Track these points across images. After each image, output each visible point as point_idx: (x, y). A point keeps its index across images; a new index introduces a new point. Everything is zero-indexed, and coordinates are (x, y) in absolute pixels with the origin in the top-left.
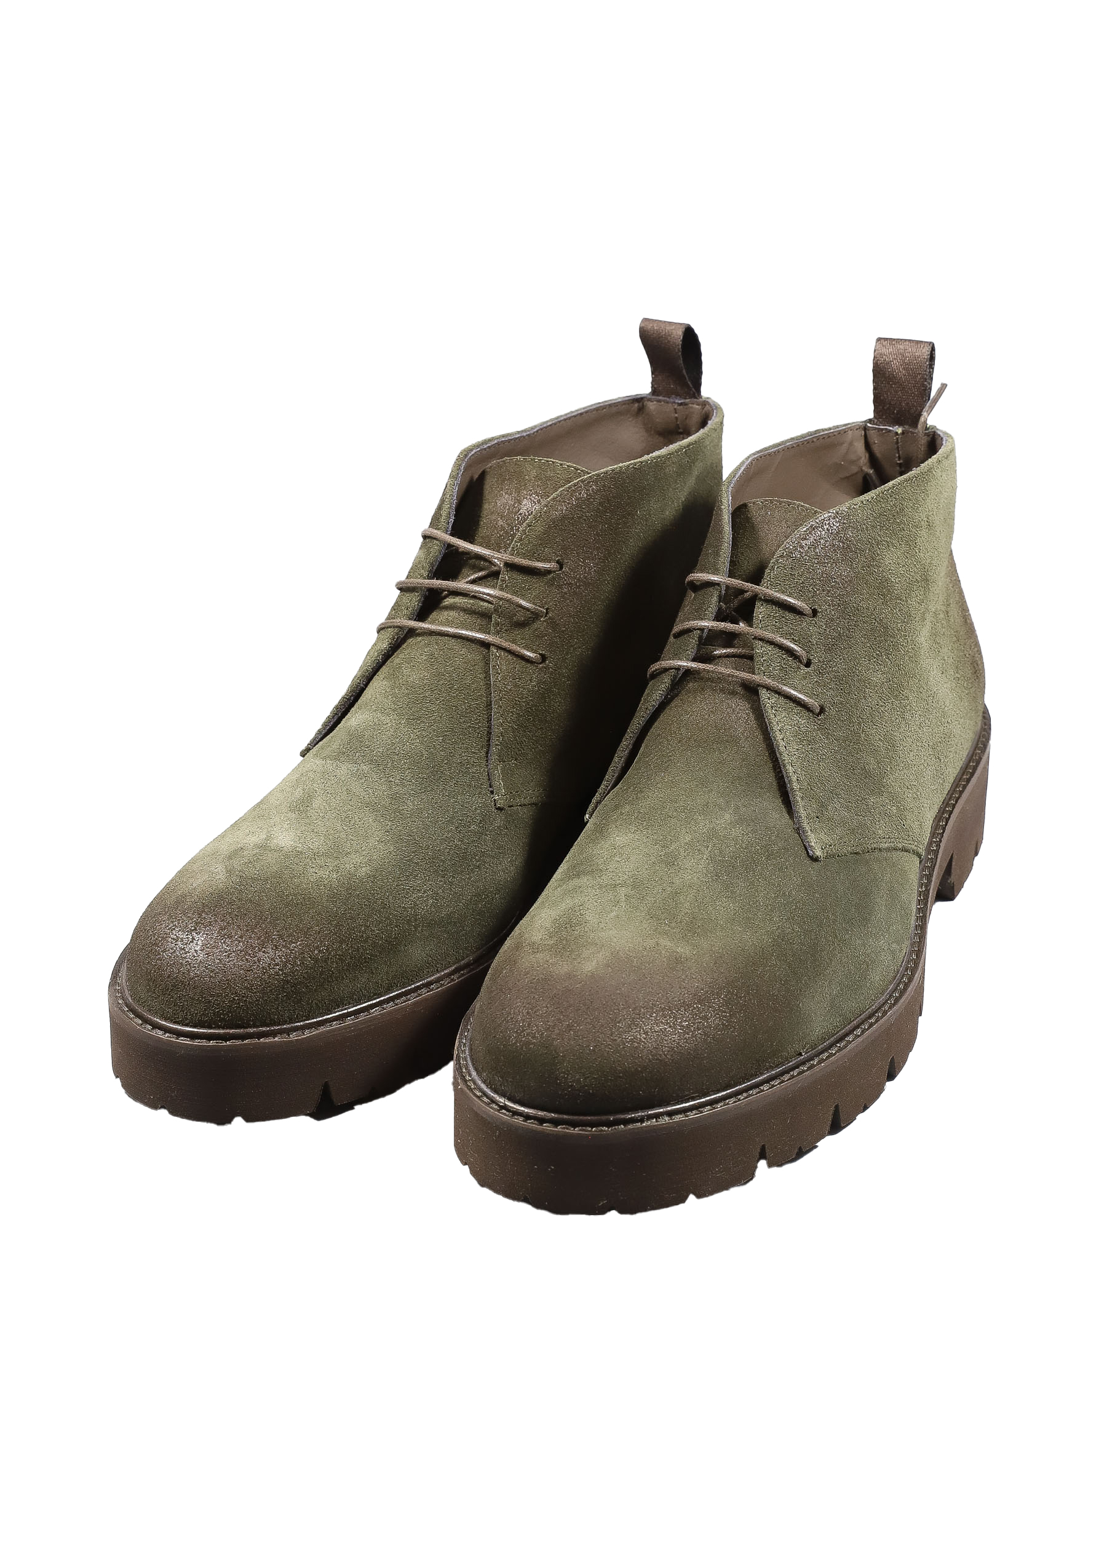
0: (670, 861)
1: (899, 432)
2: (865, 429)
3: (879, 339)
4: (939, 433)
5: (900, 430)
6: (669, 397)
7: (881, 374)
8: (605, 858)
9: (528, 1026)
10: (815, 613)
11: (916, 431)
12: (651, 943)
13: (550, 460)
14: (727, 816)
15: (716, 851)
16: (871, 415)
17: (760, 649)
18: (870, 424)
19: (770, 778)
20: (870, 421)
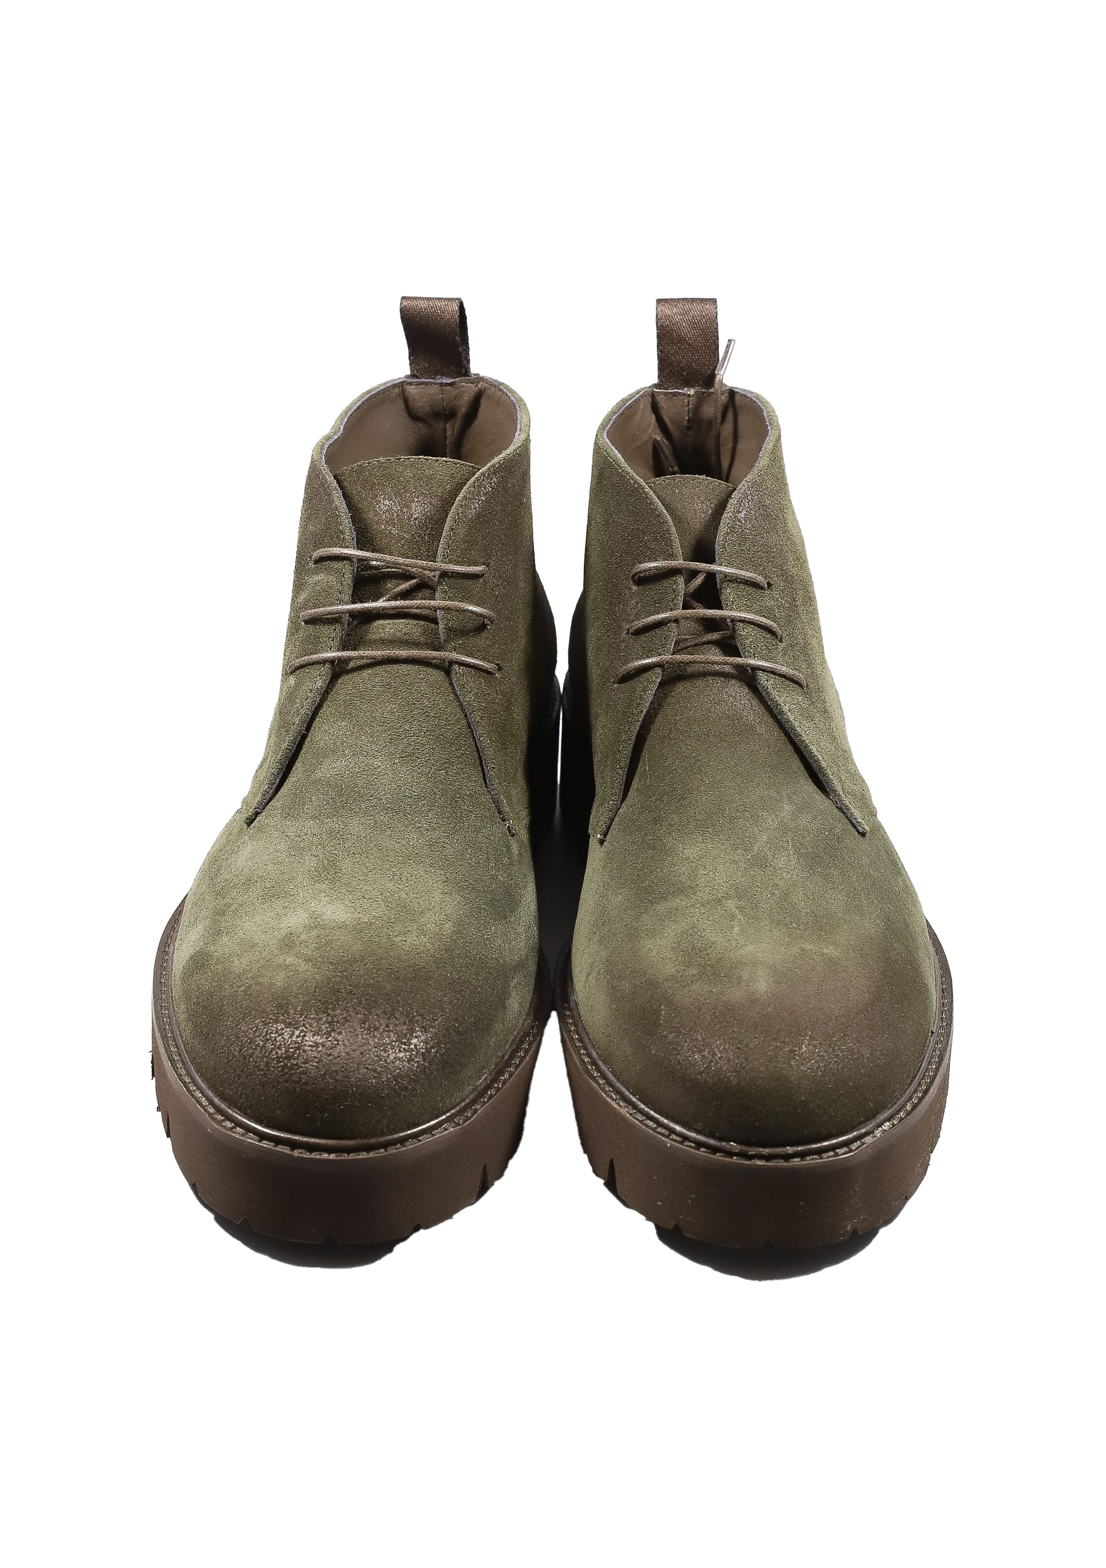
0: (760, 862)
1: (691, 394)
2: (653, 395)
3: (659, 301)
4: (736, 390)
5: (692, 392)
6: (434, 379)
7: (667, 336)
8: (686, 874)
9: (747, 1061)
10: (769, 585)
11: (712, 390)
12: (795, 950)
13: (421, 457)
14: (786, 807)
15: (797, 844)
16: (656, 381)
17: (743, 631)
18: (657, 389)
19: (797, 763)
20: (655, 386)
